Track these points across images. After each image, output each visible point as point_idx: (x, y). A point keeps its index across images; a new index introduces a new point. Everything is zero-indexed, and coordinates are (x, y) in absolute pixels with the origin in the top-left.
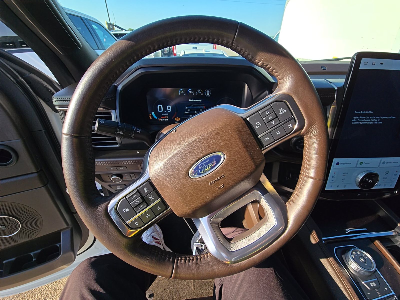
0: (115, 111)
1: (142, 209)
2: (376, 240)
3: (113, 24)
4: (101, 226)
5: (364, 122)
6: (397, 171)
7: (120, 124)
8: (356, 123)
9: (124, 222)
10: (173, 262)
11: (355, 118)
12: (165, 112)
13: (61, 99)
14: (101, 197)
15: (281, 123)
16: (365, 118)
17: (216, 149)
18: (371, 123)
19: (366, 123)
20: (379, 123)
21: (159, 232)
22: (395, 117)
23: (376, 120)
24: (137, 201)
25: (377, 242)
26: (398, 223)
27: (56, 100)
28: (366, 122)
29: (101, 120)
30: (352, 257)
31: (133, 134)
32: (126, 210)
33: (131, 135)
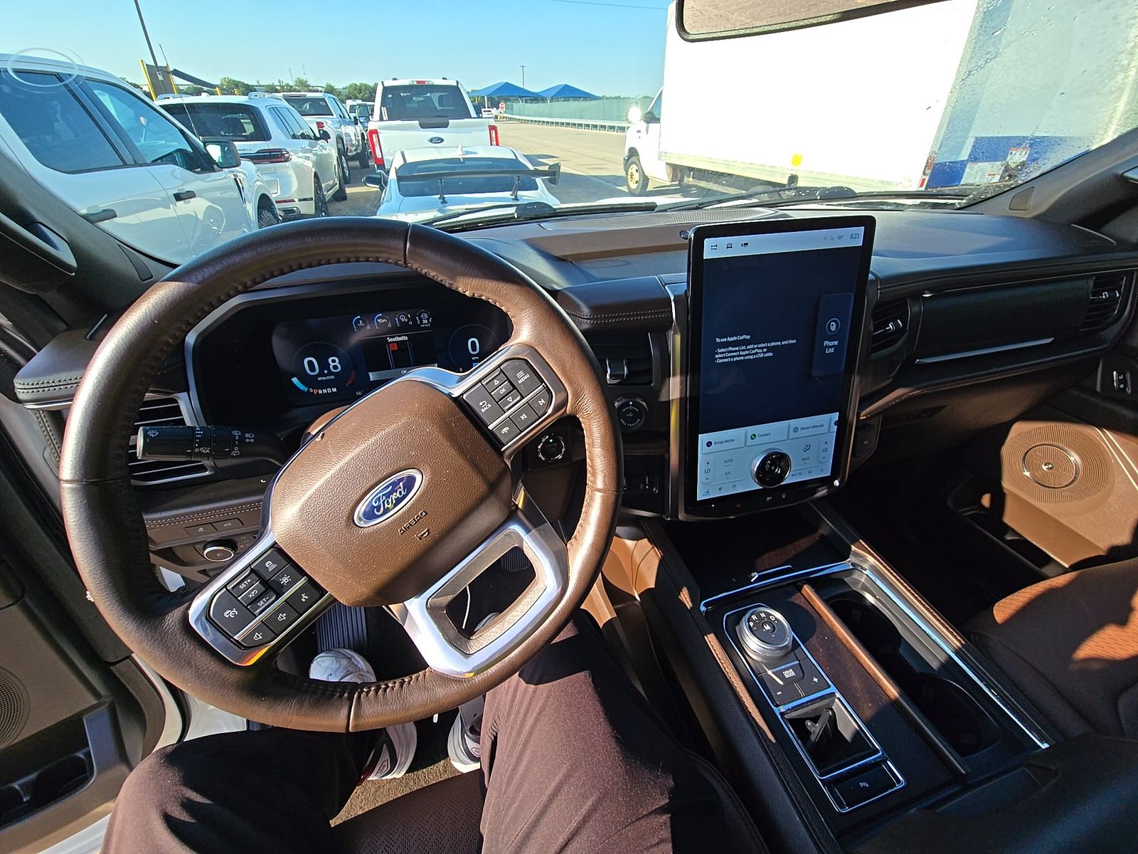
0: (185, 394)
1: (267, 604)
2: (805, 584)
3: (167, 67)
4: (176, 655)
5: (738, 356)
6: (826, 443)
7: (198, 431)
8: (723, 360)
9: (229, 637)
10: (350, 699)
11: (720, 351)
12: (326, 372)
13: (38, 384)
14: (170, 597)
15: (523, 398)
16: (737, 349)
17: (402, 464)
18: (752, 357)
19: (742, 358)
20: (767, 355)
21: (363, 671)
22: (795, 341)
23: (759, 351)
24: (252, 590)
25: (807, 589)
26: (853, 544)
27: (25, 389)
28: (741, 356)
29: (150, 429)
30: (749, 626)
31: (236, 448)
32: (229, 614)
33: (230, 452)
